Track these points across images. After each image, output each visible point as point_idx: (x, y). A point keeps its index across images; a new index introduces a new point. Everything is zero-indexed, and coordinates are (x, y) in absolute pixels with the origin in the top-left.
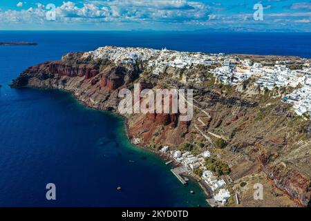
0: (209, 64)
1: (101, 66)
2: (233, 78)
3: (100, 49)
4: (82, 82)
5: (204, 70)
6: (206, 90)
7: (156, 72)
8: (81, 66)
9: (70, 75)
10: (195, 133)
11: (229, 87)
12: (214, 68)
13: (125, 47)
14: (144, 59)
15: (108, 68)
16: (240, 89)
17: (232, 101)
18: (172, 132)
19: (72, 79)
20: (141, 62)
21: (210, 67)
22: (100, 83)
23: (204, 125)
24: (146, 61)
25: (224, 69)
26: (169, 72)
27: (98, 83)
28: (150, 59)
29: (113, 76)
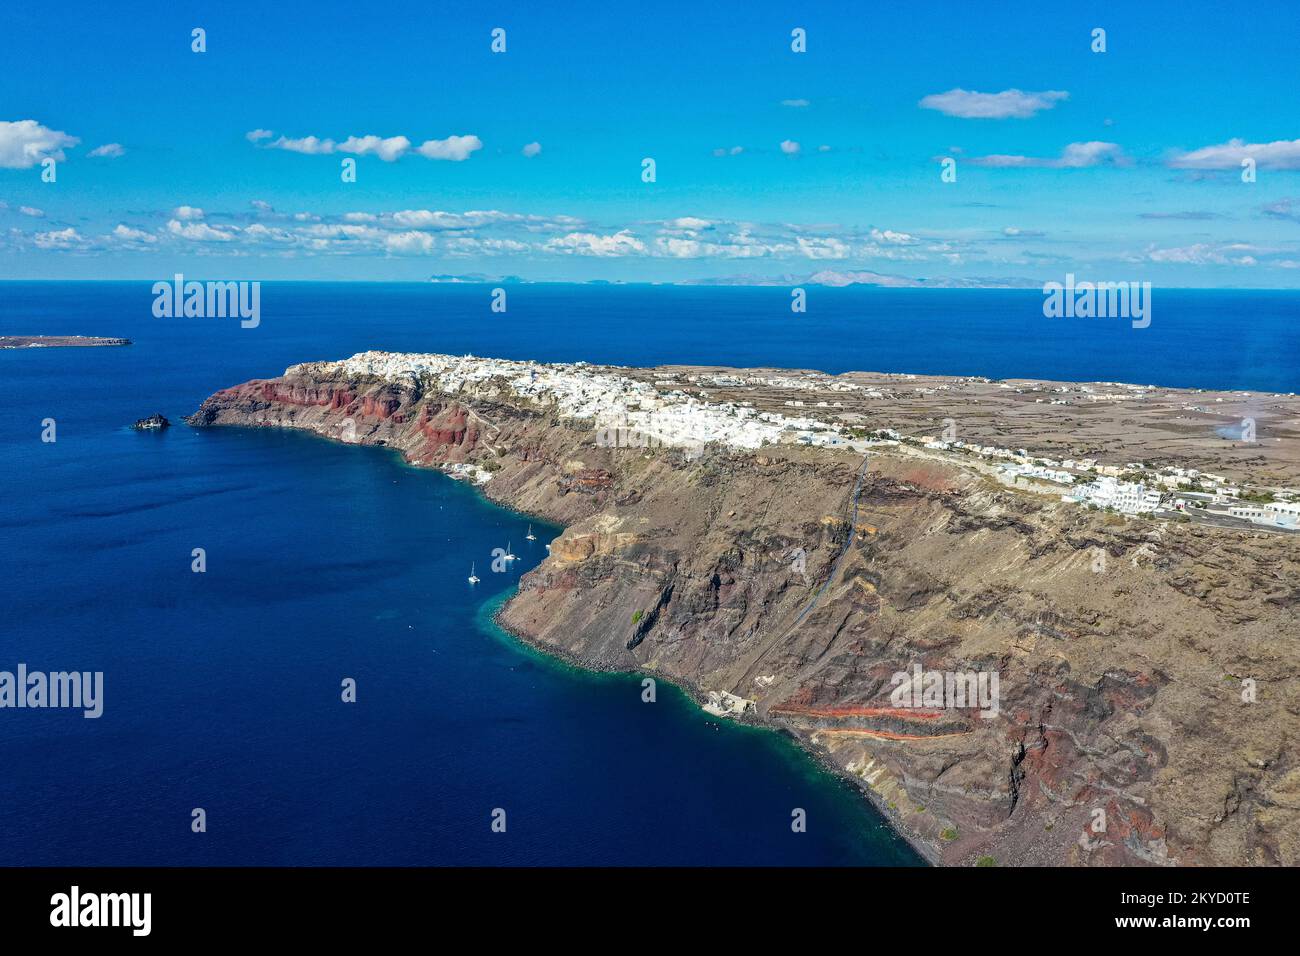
0: (510, 374)
1: (361, 387)
2: (531, 389)
3: (358, 356)
4: (327, 413)
5: (501, 382)
6: (500, 403)
7: (449, 389)
8: (324, 387)
9: (302, 404)
10: (482, 448)
11: (525, 399)
12: (514, 379)
13: (404, 352)
14: (434, 372)
15: (375, 388)
16: (535, 400)
17: (525, 413)
18: (456, 449)
19: (306, 410)
20: (429, 377)
21: (510, 378)
22: (362, 409)
23: (491, 439)
24: (437, 375)
25: (526, 380)
26: (466, 388)
27: (358, 412)
28: (443, 372)
29: (384, 396)
